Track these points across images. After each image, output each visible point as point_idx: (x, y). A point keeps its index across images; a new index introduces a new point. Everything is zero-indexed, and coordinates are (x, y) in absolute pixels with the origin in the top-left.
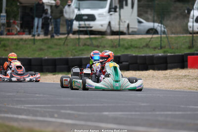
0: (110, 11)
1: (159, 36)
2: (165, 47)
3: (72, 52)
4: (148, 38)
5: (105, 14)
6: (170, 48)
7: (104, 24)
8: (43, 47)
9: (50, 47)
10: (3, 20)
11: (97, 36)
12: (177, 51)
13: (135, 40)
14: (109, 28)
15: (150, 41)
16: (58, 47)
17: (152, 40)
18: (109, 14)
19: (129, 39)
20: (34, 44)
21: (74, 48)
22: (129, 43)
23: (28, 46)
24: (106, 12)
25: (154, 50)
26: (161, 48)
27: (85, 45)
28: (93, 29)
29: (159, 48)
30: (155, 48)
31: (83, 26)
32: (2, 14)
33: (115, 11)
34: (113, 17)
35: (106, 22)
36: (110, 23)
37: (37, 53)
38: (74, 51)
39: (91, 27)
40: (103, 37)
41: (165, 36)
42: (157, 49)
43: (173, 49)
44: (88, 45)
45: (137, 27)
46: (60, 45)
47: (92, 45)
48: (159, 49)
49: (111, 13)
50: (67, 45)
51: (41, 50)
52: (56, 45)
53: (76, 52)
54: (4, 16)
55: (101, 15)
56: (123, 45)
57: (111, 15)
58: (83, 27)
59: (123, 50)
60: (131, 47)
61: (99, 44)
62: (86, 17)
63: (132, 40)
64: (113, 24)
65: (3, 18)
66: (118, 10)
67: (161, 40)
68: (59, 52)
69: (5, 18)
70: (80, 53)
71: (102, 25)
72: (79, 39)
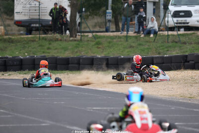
8: (133, 45)
9: (140, 45)
10: (109, 17)
20: (127, 41)
23: (120, 43)
28: (189, 25)
32: (107, 11)
37: (127, 50)
39: (188, 23)
46: (150, 42)
50: (157, 42)
51: (131, 47)
52: (147, 42)
54: (110, 13)
55: (197, 12)
62: (183, 14)
65: (109, 15)
69: (111, 15)
71: (198, 21)
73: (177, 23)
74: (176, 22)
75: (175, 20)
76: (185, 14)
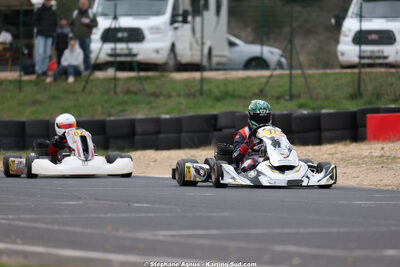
0: (173, 21)
1: (287, 72)
2: (299, 96)
3: (103, 107)
4: (263, 77)
5: (163, 27)
6: (311, 98)
7: (162, 49)
8: (40, 97)
9: (54, 98)
11: (150, 74)
12: (326, 103)
13: (233, 82)
14: (172, 56)
15: (267, 83)
16: (71, 97)
17: (271, 80)
18: (171, 27)
19: (218, 80)
20: (20, 89)
21: (106, 98)
22: (222, 88)
23: (9, 95)
24: (165, 23)
25: (278, 103)
26: (292, 97)
27: (128, 92)
28: (139, 58)
29: (287, 98)
30: (279, 98)
31: (125, 52)
33: (185, 21)
34: (179, 32)
35: (165, 45)
36: (173, 45)
37: (28, 110)
38: (107, 105)
39: (135, 55)
40: (163, 76)
41: (299, 72)
42: (282, 101)
43: (316, 99)
44: (136, 93)
45: (226, 53)
46: (74, 93)
47: (142, 91)
48: (286, 100)
49: (176, 25)
50: (90, 92)
51: (35, 102)
52: (67, 92)
53: (112, 107)
55: (155, 30)
56: (210, 92)
57: (176, 28)
58: (126, 55)
59: (210, 103)
60: (226, 95)
61: (158, 91)
62: (125, 35)
63: (226, 82)
64: (179, 47)
66: (190, 18)
67: (291, 82)
68: (75, 106)
70: (119, 108)
71: (157, 51)
72: (115, 79)
73: (111, 55)
74: (109, 52)
75: (108, 47)
76: (129, 35)
